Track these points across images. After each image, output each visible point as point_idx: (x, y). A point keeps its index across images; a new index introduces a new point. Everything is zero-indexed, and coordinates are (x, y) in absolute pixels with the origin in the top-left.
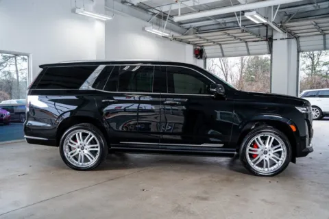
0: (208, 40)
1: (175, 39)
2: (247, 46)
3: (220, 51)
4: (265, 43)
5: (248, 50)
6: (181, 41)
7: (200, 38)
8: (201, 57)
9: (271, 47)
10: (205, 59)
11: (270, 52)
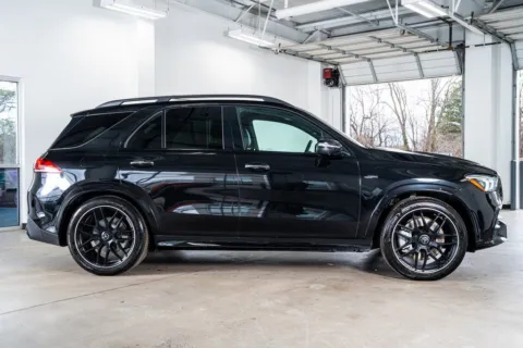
0: (344, 52)
1: (284, 51)
2: (419, 61)
3: (369, 71)
4: (451, 54)
5: (421, 68)
6: (295, 54)
7: (330, 48)
8: (336, 84)
9: (462, 60)
10: (344, 87)
11: (462, 71)
